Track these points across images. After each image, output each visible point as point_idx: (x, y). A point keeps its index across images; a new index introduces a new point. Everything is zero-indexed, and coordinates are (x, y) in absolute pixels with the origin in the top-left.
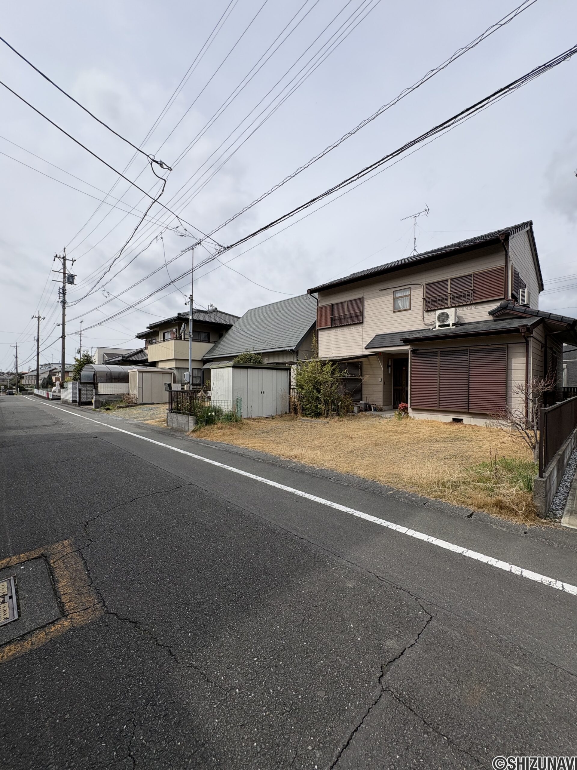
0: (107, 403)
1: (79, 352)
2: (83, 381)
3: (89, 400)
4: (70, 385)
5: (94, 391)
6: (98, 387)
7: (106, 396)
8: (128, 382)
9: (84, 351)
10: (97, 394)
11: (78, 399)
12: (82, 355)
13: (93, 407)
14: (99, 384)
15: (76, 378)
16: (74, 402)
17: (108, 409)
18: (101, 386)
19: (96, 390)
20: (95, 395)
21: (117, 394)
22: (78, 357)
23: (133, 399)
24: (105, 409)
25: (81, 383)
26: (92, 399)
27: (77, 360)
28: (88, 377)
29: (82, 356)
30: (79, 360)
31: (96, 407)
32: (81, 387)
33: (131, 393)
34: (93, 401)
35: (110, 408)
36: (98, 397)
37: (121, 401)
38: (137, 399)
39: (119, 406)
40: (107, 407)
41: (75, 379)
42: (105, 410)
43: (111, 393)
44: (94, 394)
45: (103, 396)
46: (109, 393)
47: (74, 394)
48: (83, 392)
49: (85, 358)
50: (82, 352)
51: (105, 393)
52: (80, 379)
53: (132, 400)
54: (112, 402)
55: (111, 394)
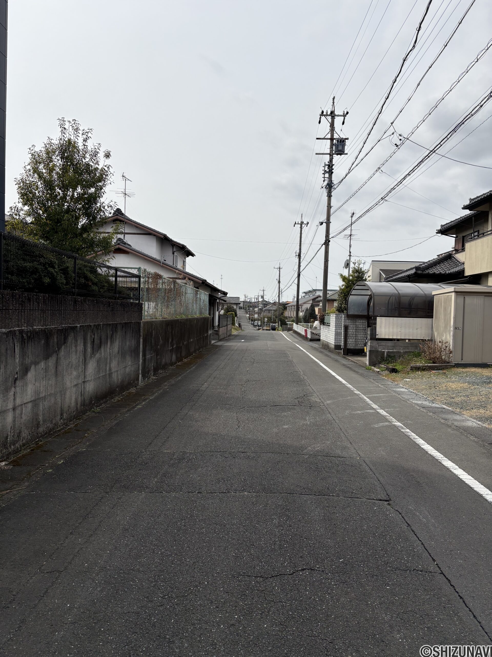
0: (391, 358)
1: (347, 265)
2: (351, 312)
3: (359, 347)
4: (332, 319)
5: (369, 333)
6: (375, 324)
7: (390, 343)
8: (431, 317)
9: (354, 263)
10: (374, 338)
11: (342, 344)
12: (351, 270)
13: (366, 360)
14: (378, 319)
15: (341, 307)
16: (337, 347)
17: (394, 371)
18: (381, 322)
19: (372, 330)
20: (371, 339)
21: (409, 340)
22: (346, 273)
23: (443, 353)
24: (387, 369)
25: (349, 317)
26: (365, 345)
27: (344, 279)
28: (359, 305)
29: (351, 272)
30: (346, 278)
31: (373, 363)
32: (349, 322)
33: (438, 339)
34: (367, 350)
35: (398, 367)
36: (375, 343)
37: (418, 355)
38: (451, 352)
39: (413, 364)
40: (391, 366)
41: (340, 310)
42: (387, 372)
43: (399, 338)
44: (369, 337)
45: (383, 343)
46: (395, 337)
47: (337, 334)
48: (350, 331)
49: (356, 275)
50: (352, 265)
51: (387, 337)
52: (346, 309)
53: (441, 356)
54: (400, 355)
55: (398, 340)
